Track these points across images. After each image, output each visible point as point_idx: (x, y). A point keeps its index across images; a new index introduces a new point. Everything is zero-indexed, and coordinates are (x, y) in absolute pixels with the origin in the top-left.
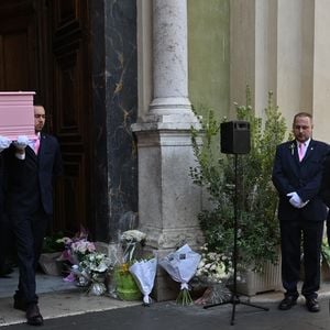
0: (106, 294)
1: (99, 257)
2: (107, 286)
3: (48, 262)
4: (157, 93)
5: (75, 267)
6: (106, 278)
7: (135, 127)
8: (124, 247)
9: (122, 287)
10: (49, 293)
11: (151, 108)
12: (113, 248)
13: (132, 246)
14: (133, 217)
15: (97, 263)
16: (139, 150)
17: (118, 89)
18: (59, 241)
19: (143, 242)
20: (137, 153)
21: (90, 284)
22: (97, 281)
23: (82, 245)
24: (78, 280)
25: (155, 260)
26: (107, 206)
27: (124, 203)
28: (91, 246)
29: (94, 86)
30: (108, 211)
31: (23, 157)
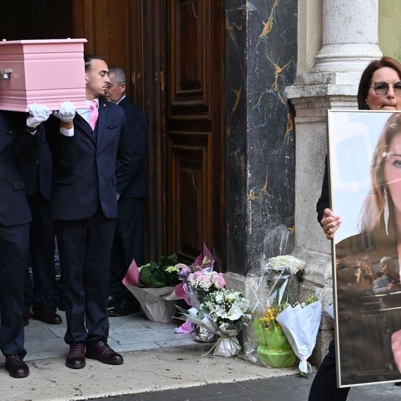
0: (240, 355)
1: (231, 296)
2: (241, 344)
3: (152, 302)
4: (328, 38)
5: (193, 311)
6: (240, 330)
7: (292, 92)
8: (269, 282)
9: (266, 346)
10: (152, 350)
11: (318, 61)
12: (253, 283)
13: (282, 282)
14: (285, 235)
15: (227, 306)
16: (298, 128)
17: (265, 31)
18: (170, 269)
19: (300, 276)
20: (293, 134)
21: (216, 338)
22: (227, 335)
23: (205, 277)
24: (197, 331)
25: (319, 303)
26: (245, 216)
27: (272, 211)
28: (218, 279)
29: (229, 28)
30: (246, 224)
31: (71, 132)
